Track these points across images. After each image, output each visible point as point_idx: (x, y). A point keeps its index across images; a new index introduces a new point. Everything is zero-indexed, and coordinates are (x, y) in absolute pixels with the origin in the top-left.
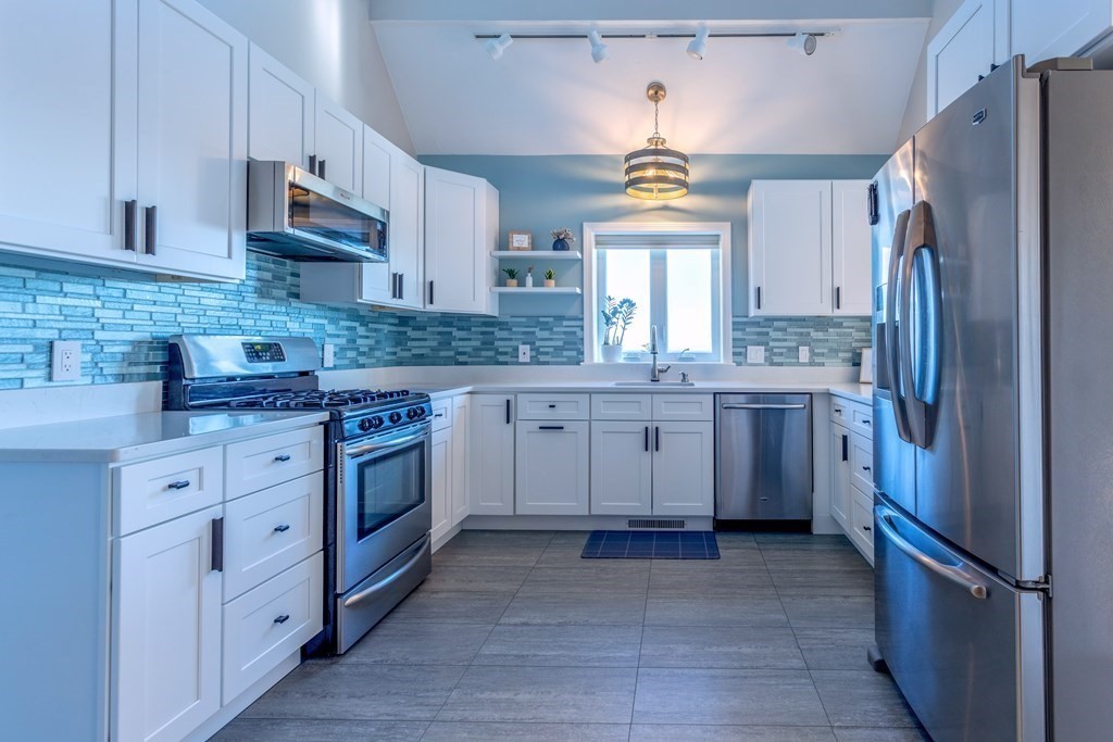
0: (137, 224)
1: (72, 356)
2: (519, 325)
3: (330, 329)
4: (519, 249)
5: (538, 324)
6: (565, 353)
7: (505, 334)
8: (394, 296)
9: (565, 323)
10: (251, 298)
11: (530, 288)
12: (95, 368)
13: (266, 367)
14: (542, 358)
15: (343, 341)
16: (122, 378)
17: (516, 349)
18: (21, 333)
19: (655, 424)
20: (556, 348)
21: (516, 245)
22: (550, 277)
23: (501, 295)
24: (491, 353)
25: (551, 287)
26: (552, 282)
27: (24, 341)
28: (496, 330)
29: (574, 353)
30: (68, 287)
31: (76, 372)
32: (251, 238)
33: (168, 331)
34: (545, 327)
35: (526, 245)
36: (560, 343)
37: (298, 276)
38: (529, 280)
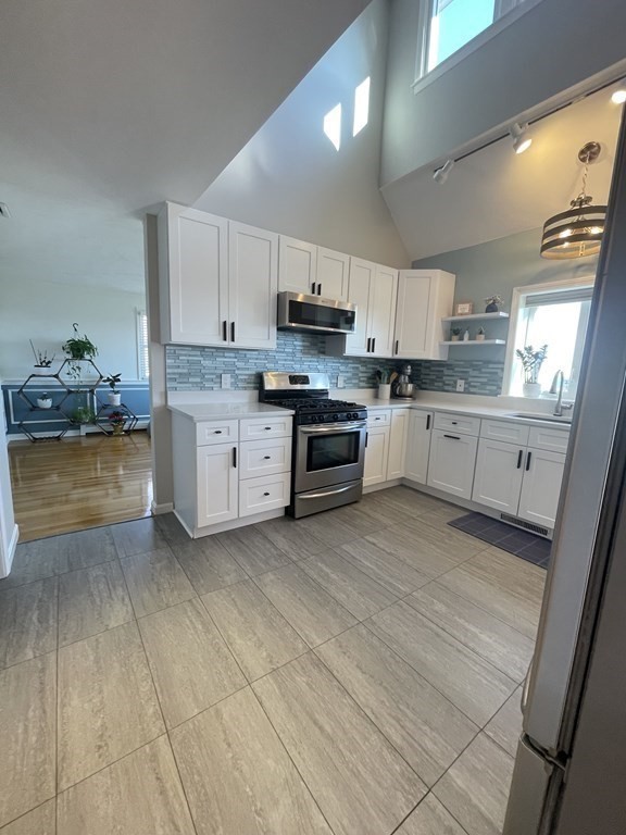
0: (228, 330)
1: (227, 379)
2: (458, 366)
3: (342, 368)
4: (461, 314)
5: (472, 366)
6: (488, 387)
7: (450, 372)
8: (368, 351)
9: (491, 366)
10: (299, 355)
11: (466, 341)
12: (235, 385)
13: (298, 387)
14: (472, 390)
15: (349, 375)
16: (245, 388)
17: (456, 382)
18: (212, 371)
19: (529, 450)
20: (483, 384)
21: (460, 311)
22: (481, 333)
23: (450, 346)
24: (440, 384)
25: (481, 340)
26: (483, 336)
27: (212, 374)
28: (444, 369)
29: (495, 388)
30: (226, 355)
31: (228, 386)
32: (278, 329)
33: (260, 370)
34: (476, 368)
35: (467, 311)
36: (485, 380)
37: (324, 342)
38: (466, 336)
